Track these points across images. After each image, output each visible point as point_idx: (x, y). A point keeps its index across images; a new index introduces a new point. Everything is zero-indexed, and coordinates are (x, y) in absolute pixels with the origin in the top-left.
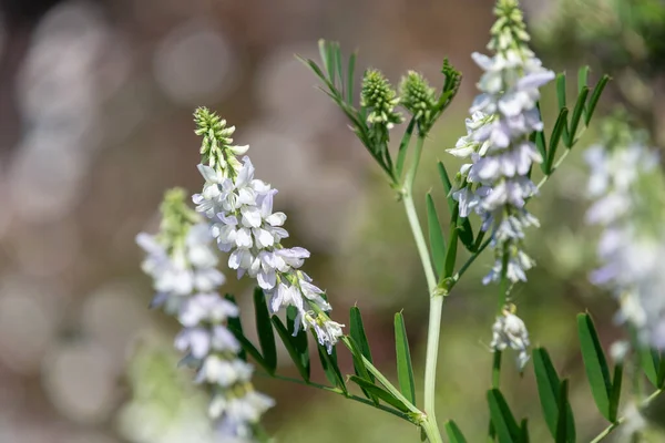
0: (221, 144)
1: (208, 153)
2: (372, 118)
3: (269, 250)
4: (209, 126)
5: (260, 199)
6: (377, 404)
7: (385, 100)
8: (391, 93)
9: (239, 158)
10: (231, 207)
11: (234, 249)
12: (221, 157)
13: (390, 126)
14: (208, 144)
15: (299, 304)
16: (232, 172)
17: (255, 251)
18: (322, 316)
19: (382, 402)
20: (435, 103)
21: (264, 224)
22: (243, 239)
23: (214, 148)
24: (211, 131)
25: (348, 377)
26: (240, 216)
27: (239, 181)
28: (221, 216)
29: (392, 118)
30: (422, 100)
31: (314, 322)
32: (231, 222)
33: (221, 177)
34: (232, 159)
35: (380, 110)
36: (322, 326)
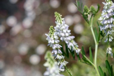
0: (59, 18)
1: (57, 20)
2: (85, 14)
3: (68, 37)
4: (57, 15)
5: (66, 28)
6: (86, 63)
7: (88, 10)
8: (88, 9)
9: (62, 21)
10: (61, 29)
11: (61, 36)
12: (59, 20)
13: (88, 15)
14: (57, 18)
15: (73, 46)
16: (61, 23)
17: (65, 37)
18: (77, 48)
19: (87, 63)
20: (96, 11)
21: (67, 32)
22: (63, 35)
23: (58, 19)
24: (58, 16)
25: (81, 59)
26: (62, 31)
27: (62, 24)
28: (59, 30)
29: (89, 14)
30: (94, 10)
31: (75, 49)
32: (61, 32)
33: (59, 24)
34: (61, 21)
35: (87, 12)
36: (77, 50)
